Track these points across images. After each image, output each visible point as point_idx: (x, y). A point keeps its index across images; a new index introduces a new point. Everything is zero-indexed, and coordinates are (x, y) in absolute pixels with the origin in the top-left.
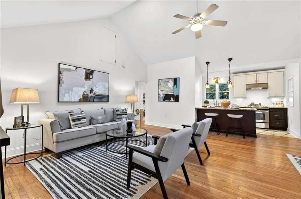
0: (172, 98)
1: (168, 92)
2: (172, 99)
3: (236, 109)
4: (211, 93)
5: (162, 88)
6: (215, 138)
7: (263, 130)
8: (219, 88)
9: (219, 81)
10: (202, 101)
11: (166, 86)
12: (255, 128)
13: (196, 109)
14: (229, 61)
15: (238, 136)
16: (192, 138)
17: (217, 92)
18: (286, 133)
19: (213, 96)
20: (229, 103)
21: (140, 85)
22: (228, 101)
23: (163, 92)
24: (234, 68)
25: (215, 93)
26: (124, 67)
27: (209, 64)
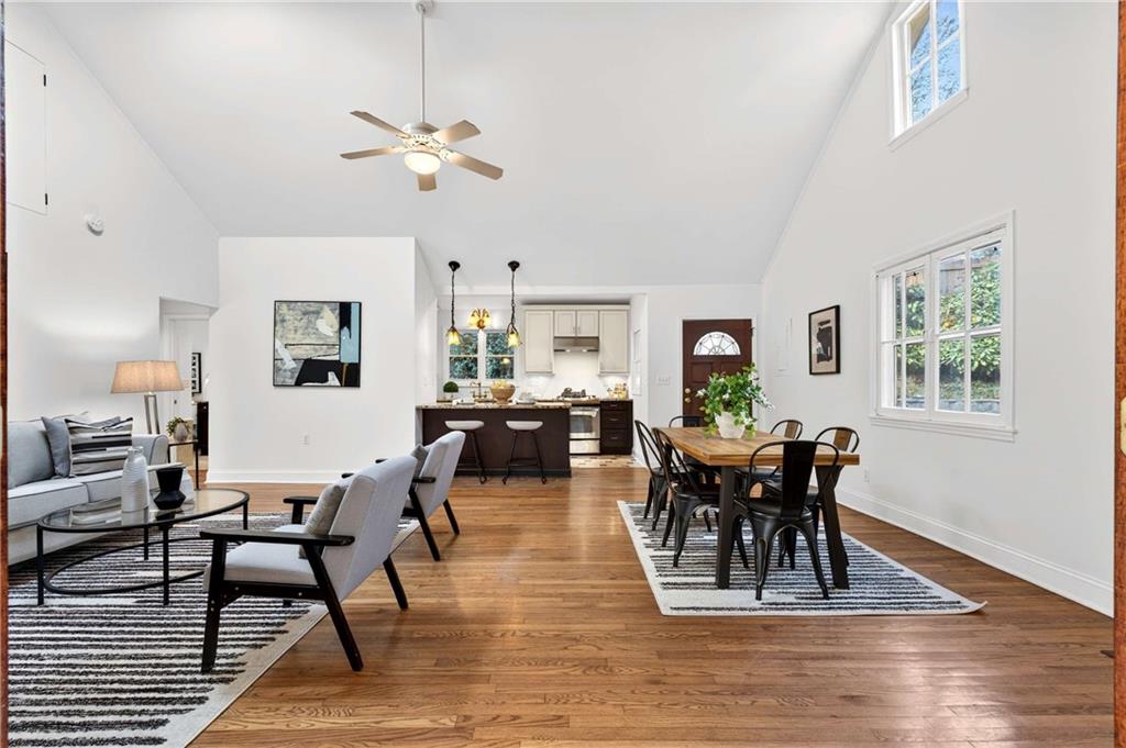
0: (331, 376)
1: (316, 350)
2: (332, 378)
3: (527, 407)
4: (465, 359)
5: (291, 336)
6: (475, 493)
7: (588, 458)
8: (488, 343)
9: (488, 322)
10: (438, 384)
11: (306, 328)
12: (567, 455)
13: (418, 409)
14: (510, 269)
15: (530, 480)
16: (412, 492)
17: (483, 355)
18: (629, 460)
19: (470, 369)
20: (511, 390)
21: (176, 317)
22: (509, 382)
23: (294, 353)
24: (524, 290)
25: (476, 359)
26: (98, 233)
27: (457, 270)
